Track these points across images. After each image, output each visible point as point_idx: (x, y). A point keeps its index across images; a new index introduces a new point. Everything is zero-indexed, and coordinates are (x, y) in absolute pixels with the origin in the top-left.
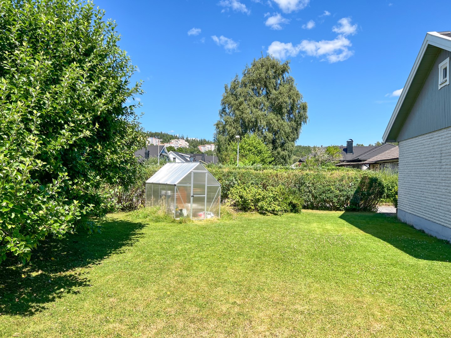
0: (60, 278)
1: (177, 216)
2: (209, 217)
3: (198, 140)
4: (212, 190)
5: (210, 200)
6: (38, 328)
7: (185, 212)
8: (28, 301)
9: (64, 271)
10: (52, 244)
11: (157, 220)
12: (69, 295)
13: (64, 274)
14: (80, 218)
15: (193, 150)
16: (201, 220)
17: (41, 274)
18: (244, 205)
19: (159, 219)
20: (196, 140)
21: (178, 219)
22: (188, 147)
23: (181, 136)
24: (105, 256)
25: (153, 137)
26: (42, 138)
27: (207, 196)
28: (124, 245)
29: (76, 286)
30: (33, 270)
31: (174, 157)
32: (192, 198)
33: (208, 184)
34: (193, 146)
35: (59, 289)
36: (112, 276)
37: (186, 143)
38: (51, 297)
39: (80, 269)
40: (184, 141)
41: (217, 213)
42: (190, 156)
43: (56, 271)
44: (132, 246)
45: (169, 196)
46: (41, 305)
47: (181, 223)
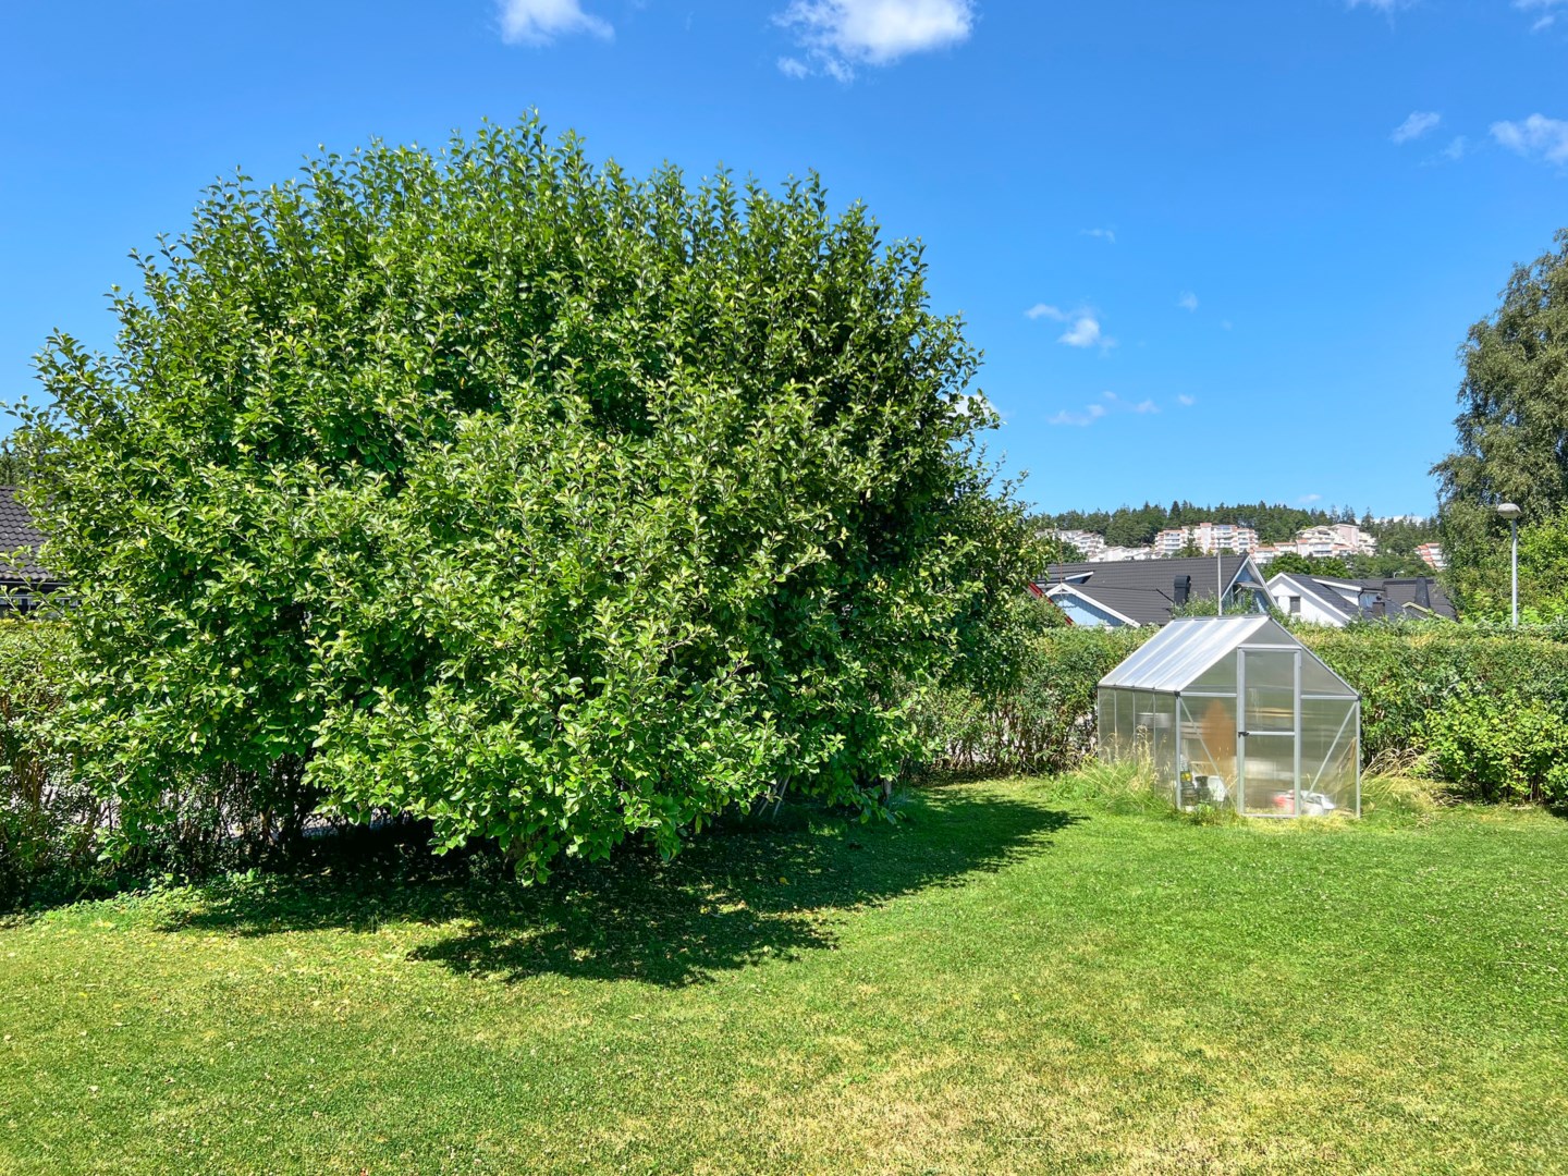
0: (776, 924)
1: (1185, 801)
2: (1314, 811)
3: (1418, 520)
4: (1321, 714)
5: (1313, 750)
6: (683, 1014)
7: (1218, 789)
8: (688, 960)
9: (791, 910)
10: (799, 846)
11: (1121, 807)
12: (774, 962)
13: (787, 916)
14: (818, 771)
15: (1390, 565)
16: (1278, 821)
17: (742, 910)
18: (1481, 774)
19: (1126, 803)
20: (1406, 523)
21: (1189, 809)
22: (1371, 554)
23: (1340, 512)
24: (908, 888)
25: (1229, 523)
26: (721, 571)
27: (1302, 736)
28: (975, 867)
29: (799, 946)
30: (729, 900)
31: (1295, 594)
32: (1241, 741)
33: (1303, 693)
34: (1393, 548)
35: (761, 946)
36: (895, 938)
37: (1365, 536)
38: (737, 959)
39: (833, 910)
40: (1354, 529)
41: (1346, 799)
42: (1359, 589)
43: (776, 907)
44: (995, 871)
45: (1162, 732)
46: (709, 973)
47: (1196, 822)
